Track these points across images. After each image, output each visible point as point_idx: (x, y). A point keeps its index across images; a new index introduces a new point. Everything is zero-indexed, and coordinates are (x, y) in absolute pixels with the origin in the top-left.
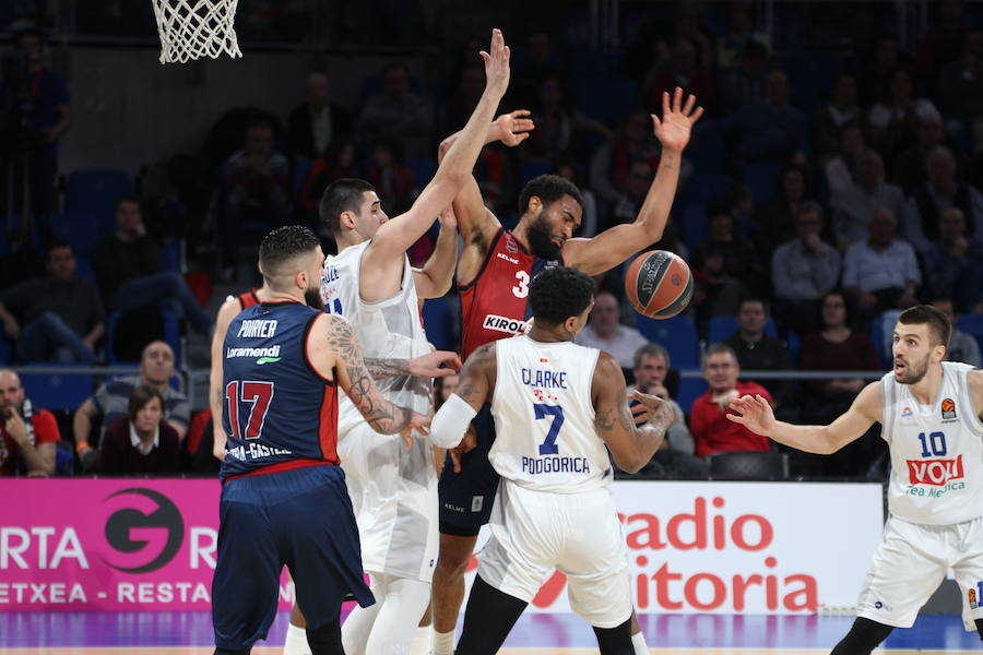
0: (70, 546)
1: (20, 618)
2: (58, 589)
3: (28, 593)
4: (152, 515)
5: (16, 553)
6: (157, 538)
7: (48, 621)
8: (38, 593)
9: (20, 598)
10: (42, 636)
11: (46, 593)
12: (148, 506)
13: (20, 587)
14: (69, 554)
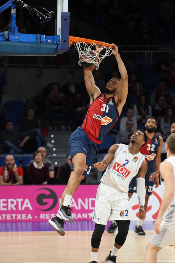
0: (27, 204)
1: (14, 224)
2: (24, 216)
3: (16, 217)
4: (49, 195)
5: (13, 206)
6: (50, 201)
7: (21, 224)
8: (19, 217)
9: (14, 218)
10: (20, 228)
11: (21, 217)
12: (48, 193)
13: (14, 215)
14: (27, 206)
